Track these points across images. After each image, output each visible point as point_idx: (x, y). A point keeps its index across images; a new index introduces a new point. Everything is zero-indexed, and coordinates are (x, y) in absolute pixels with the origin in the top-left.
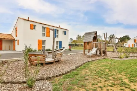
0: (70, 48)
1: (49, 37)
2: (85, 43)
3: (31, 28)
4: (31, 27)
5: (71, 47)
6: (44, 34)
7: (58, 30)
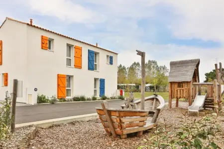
0: (121, 94)
1: (80, 67)
2: (172, 83)
3: (44, 45)
4: (42, 43)
5: (124, 93)
6: (69, 62)
7: (96, 54)
